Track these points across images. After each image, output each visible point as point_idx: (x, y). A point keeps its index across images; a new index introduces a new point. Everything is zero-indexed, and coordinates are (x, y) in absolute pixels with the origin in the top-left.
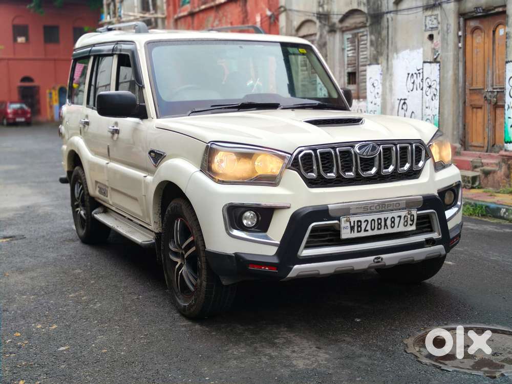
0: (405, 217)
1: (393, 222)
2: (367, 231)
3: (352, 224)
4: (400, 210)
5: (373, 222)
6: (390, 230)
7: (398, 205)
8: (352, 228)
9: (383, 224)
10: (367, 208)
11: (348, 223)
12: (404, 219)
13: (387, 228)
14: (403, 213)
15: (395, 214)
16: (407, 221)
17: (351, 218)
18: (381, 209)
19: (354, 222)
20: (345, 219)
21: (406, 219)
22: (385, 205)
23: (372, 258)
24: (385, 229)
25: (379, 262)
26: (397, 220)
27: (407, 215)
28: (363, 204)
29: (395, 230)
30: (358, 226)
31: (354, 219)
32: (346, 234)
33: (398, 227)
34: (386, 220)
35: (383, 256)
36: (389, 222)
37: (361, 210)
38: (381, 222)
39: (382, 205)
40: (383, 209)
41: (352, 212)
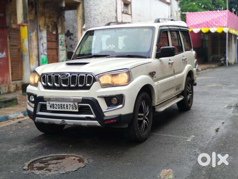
0: (72, 105)
1: (67, 107)
2: (57, 108)
3: (51, 105)
4: (71, 102)
5: (59, 105)
6: (66, 110)
7: (70, 100)
8: (51, 106)
9: (63, 106)
10: (57, 100)
11: (49, 104)
12: (72, 106)
13: (65, 109)
14: (71, 104)
15: (68, 103)
16: (73, 107)
17: (50, 102)
18: (62, 101)
19: (51, 104)
20: (48, 102)
21: (73, 106)
22: (64, 99)
23: (61, 120)
24: (64, 109)
25: (64, 122)
26: (69, 106)
27: (73, 104)
28: (55, 98)
29: (68, 110)
30: (53, 106)
31: (51, 103)
32: (48, 108)
33: (70, 109)
34: (64, 105)
35: (65, 120)
36: (65, 106)
37: (55, 100)
38: (62, 105)
39: (63, 99)
40: (64, 100)
41: (51, 100)
